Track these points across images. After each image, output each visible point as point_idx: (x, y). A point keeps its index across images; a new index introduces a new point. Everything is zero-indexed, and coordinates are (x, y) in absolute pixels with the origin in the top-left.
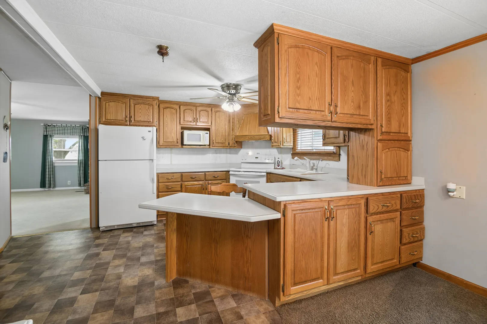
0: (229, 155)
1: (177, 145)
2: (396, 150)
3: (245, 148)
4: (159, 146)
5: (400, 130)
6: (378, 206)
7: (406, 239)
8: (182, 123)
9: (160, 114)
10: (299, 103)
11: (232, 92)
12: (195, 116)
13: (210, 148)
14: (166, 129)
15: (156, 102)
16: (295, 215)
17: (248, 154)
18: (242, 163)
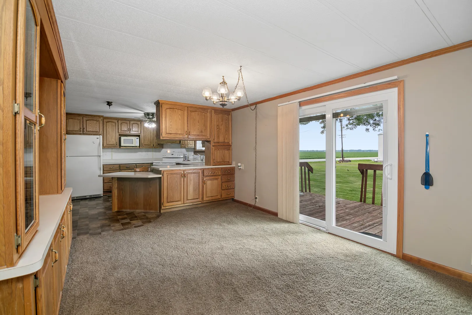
0: (154, 153)
1: (116, 146)
2: (222, 150)
3: (166, 148)
4: (104, 147)
5: (224, 141)
6: (209, 173)
7: (224, 188)
8: (119, 132)
9: (104, 126)
10: (171, 131)
11: (151, 117)
12: (129, 127)
13: (140, 148)
14: (108, 136)
15: (101, 119)
16: (168, 175)
17: (167, 152)
18: (163, 158)
